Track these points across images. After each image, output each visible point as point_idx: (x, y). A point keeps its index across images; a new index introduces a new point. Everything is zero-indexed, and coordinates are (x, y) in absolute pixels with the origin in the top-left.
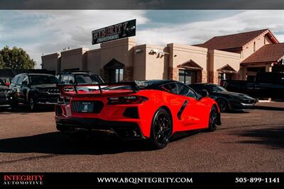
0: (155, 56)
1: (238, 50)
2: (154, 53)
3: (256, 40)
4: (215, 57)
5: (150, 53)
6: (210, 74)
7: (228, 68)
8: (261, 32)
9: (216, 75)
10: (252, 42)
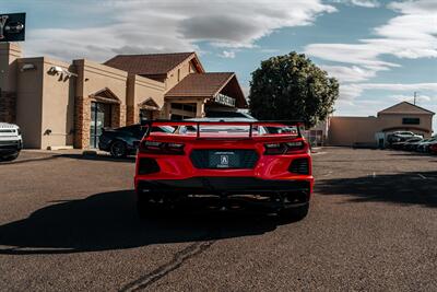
0: (57, 77)
1: (161, 77)
2: (55, 72)
3: (180, 67)
4: (136, 86)
5: (49, 73)
6: (130, 110)
7: (150, 102)
8: (186, 55)
9: (137, 112)
10: (176, 70)
